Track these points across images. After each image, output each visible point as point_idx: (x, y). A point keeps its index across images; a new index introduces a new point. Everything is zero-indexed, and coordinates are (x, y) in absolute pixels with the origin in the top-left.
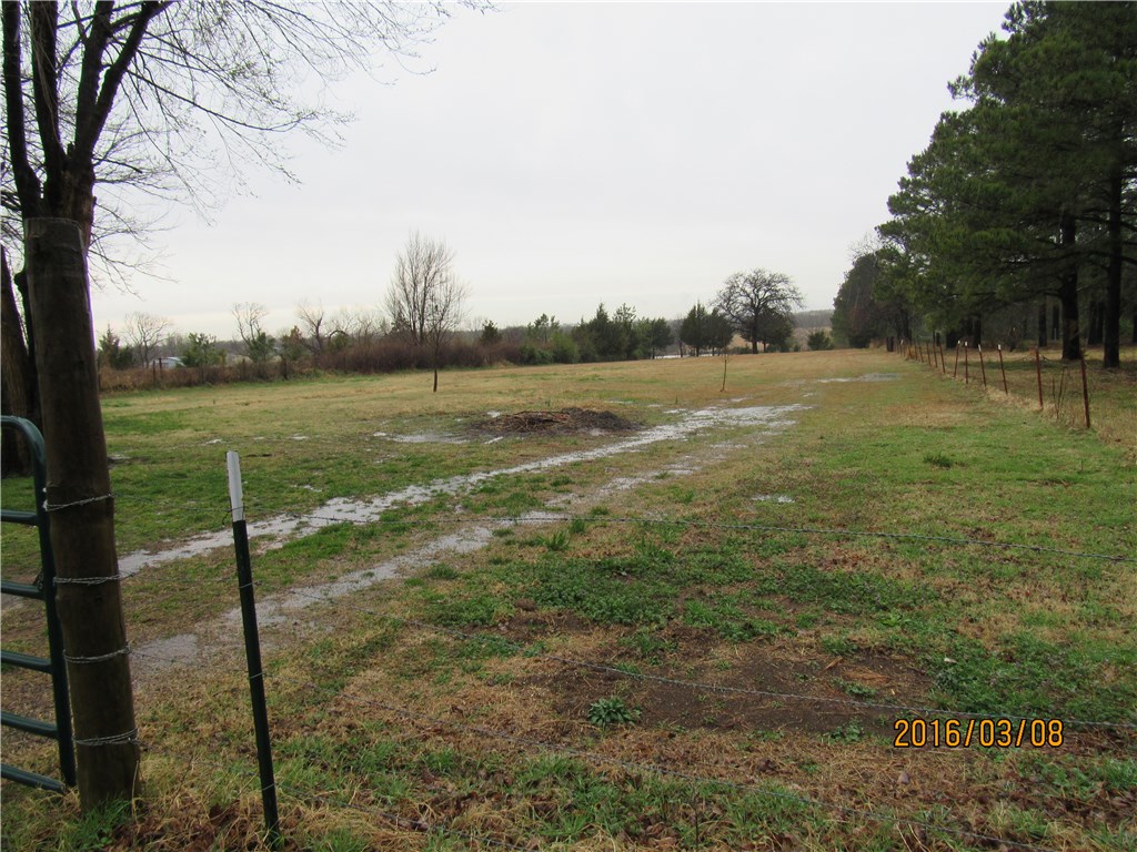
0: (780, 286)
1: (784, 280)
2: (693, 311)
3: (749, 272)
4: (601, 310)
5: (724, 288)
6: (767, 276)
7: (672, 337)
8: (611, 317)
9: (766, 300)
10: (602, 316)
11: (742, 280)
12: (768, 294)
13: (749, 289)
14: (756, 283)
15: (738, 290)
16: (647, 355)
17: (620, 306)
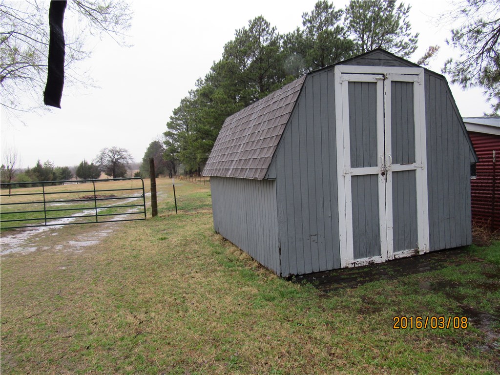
0: (124, 153)
1: (126, 151)
2: (82, 163)
3: (110, 148)
4: (39, 163)
5: (99, 154)
6: (118, 149)
7: (72, 175)
8: (43, 166)
9: (118, 159)
10: (39, 165)
11: (107, 151)
12: (119, 156)
13: (111, 154)
14: (113, 152)
15: (106, 155)
16: (61, 183)
17: (46, 161)
